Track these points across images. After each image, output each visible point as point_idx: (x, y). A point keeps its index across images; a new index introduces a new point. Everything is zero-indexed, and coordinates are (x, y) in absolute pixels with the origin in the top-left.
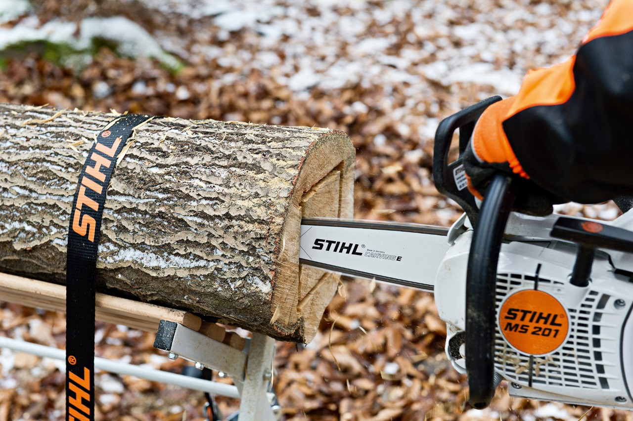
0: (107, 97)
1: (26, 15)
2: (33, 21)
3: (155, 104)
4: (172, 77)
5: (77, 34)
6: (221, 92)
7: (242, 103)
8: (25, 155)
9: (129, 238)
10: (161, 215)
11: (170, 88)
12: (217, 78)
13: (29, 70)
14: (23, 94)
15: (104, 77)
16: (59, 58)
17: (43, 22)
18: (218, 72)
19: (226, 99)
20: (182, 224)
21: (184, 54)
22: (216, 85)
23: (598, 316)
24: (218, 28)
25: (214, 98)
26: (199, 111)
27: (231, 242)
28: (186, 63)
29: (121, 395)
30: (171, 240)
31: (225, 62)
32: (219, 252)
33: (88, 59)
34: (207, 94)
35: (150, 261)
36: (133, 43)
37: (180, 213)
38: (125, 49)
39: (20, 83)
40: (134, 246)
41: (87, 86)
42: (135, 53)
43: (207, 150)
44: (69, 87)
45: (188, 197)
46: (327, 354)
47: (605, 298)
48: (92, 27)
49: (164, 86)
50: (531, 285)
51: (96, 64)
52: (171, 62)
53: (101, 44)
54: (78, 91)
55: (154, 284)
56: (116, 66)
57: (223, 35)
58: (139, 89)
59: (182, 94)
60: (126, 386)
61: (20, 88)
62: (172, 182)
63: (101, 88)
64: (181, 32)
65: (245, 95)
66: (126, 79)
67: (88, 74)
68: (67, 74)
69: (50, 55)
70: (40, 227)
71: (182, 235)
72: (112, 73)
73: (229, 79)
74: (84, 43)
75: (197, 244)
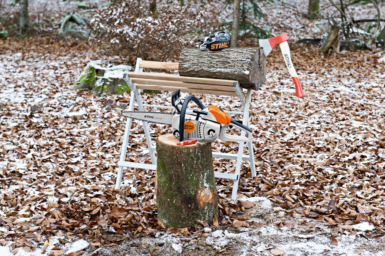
8: (196, 54)
9: (219, 66)
10: (225, 62)
20: (229, 63)
23: (200, 126)
27: (238, 65)
30: (227, 66)
32: (236, 67)
35: (223, 70)
37: (228, 61)
40: (220, 68)
43: (232, 51)
45: (230, 58)
47: (201, 122)
50: (189, 121)
55: (223, 74)
62: (227, 56)
70: (200, 66)
71: (229, 65)
75: (232, 66)
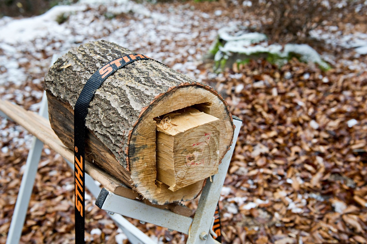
0: (289, 79)
1: (263, 41)
2: (265, 44)
3: (312, 84)
4: (323, 73)
5: (282, 50)
6: (345, 80)
7: (353, 87)
11: (320, 77)
12: (345, 74)
13: (259, 64)
14: (254, 74)
15: (291, 70)
16: (273, 60)
17: (269, 44)
18: (346, 72)
19: (346, 84)
21: (333, 63)
22: (342, 78)
24: (356, 53)
25: (340, 84)
26: (331, 89)
28: (332, 67)
29: (234, 215)
31: (352, 68)
33: (285, 62)
34: (337, 81)
36: (308, 56)
38: (304, 58)
39: (253, 70)
41: (282, 73)
42: (308, 61)
44: (274, 73)
46: (345, 217)
48: (289, 48)
49: (318, 76)
51: (289, 64)
52: (325, 65)
53: (293, 55)
54: (277, 75)
56: (298, 66)
57: (357, 56)
58: (306, 77)
59: (325, 80)
60: (239, 211)
61: (253, 72)
63: (288, 74)
64: (336, 53)
65: (356, 83)
66: (301, 71)
67: (284, 68)
68: (274, 67)
69: (269, 59)
72: (295, 68)
73: (351, 75)
74: (285, 54)
